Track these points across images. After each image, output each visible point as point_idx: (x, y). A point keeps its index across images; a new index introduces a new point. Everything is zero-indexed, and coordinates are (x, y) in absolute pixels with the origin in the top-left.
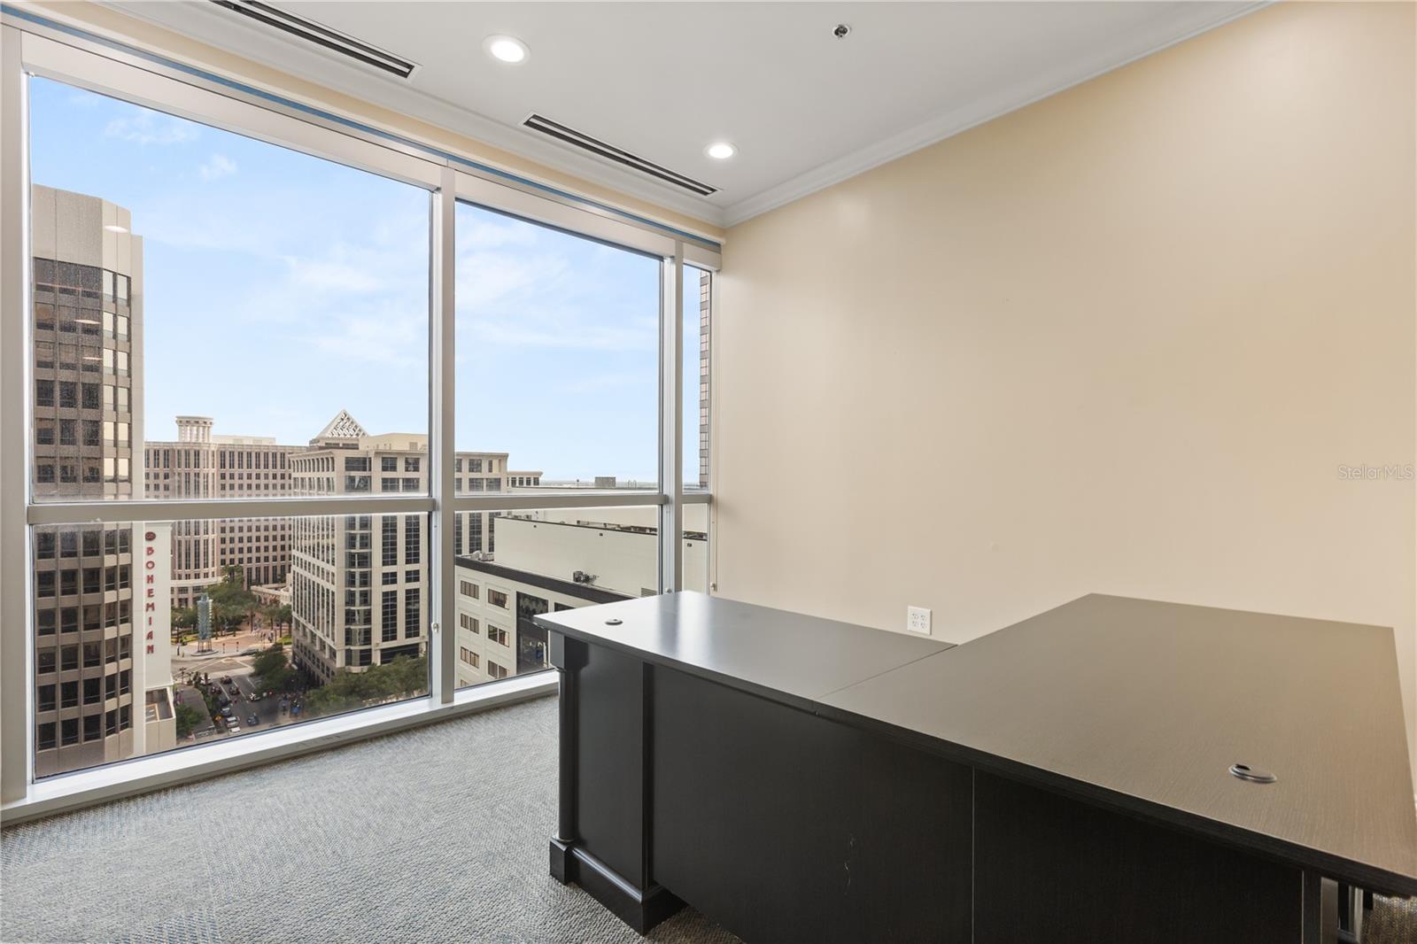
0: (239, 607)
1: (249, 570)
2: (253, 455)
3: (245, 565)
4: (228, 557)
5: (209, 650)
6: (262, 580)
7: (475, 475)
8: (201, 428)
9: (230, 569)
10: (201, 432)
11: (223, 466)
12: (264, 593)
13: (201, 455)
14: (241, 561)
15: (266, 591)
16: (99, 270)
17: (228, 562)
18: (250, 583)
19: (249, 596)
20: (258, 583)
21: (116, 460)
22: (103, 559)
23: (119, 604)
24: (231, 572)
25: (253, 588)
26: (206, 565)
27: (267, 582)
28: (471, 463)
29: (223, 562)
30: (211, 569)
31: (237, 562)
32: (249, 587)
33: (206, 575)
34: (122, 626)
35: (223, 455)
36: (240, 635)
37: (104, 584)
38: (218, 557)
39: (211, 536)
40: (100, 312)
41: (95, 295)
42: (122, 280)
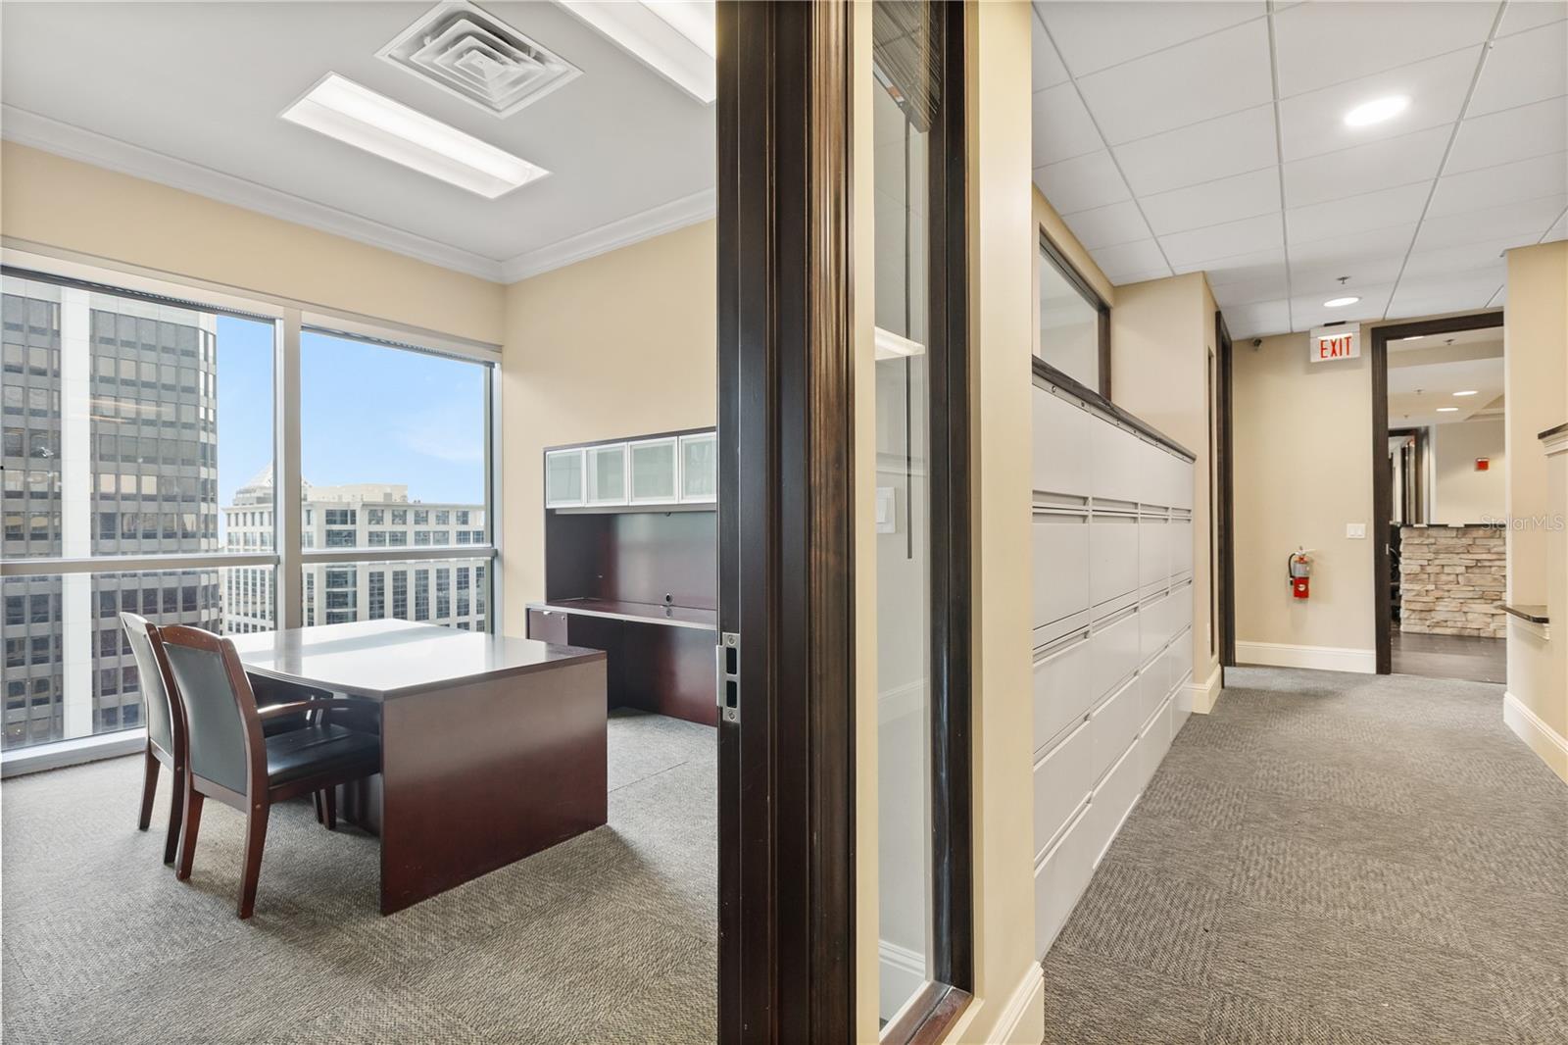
7: (422, 528)
16: (196, 329)
28: (417, 514)
40: (197, 371)
41: (194, 354)
42: (210, 337)
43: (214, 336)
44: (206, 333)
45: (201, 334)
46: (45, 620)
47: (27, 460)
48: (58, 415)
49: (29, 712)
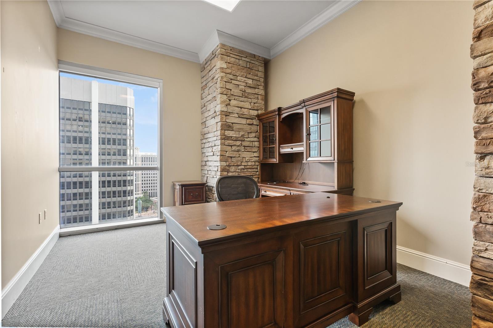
0: (148, 204)
1: (149, 193)
2: (148, 158)
3: (148, 191)
4: (144, 189)
5: (141, 216)
6: (153, 196)
8: (137, 150)
9: (145, 192)
10: (137, 151)
11: (142, 161)
12: (153, 200)
13: (137, 158)
14: (147, 190)
15: (154, 199)
16: (126, 107)
17: (144, 190)
18: (150, 197)
19: (150, 200)
20: (152, 197)
21: (130, 160)
22: (127, 188)
23: (131, 201)
24: (145, 193)
25: (150, 198)
26: (138, 191)
27: (154, 196)
29: (142, 190)
30: (139, 192)
31: (146, 190)
32: (149, 198)
33: (138, 194)
34: (131, 206)
35: (142, 158)
36: (148, 212)
37: (127, 195)
38: (141, 189)
39: (139, 183)
40: (127, 119)
41: (125, 114)
42: (131, 110)
43: (133, 109)
44: (130, 108)
45: (128, 109)
46: (88, 188)
47: (84, 145)
48: (91, 132)
49: (84, 212)
